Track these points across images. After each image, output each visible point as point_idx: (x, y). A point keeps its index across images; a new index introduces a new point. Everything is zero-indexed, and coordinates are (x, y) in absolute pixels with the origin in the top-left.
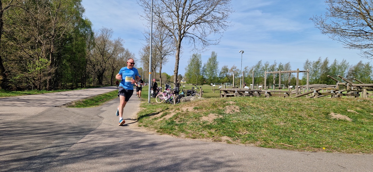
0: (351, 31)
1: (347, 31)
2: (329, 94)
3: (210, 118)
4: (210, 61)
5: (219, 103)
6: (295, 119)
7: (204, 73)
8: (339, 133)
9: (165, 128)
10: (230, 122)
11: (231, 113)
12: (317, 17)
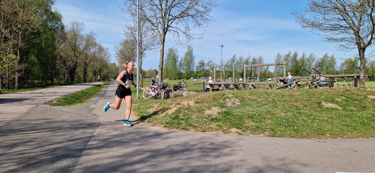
0: (328, 26)
1: (325, 25)
2: (306, 86)
3: (215, 111)
4: (186, 55)
5: (219, 97)
6: (292, 110)
7: (181, 67)
8: (336, 121)
9: (172, 123)
10: (234, 114)
11: (232, 106)
12: (297, 11)
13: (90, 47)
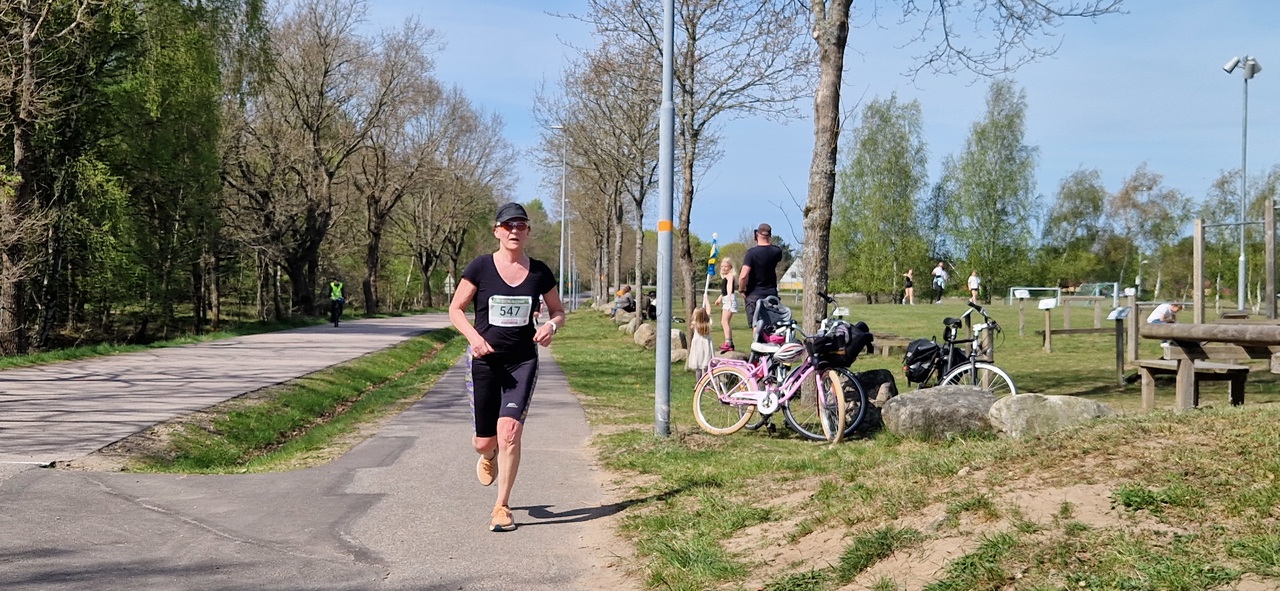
7: (943, 222)
13: (402, 111)
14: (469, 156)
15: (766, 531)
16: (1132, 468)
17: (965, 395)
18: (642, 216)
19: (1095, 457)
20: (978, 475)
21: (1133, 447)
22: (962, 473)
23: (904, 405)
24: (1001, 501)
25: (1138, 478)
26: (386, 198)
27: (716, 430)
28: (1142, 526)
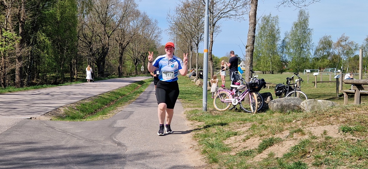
14: (148, 32)
15: (236, 138)
16: (345, 121)
17: (293, 100)
18: (198, 49)
19: (333, 117)
20: (298, 122)
21: (345, 114)
22: (293, 122)
23: (275, 103)
24: (306, 130)
25: (346, 123)
26: (124, 44)
27: (220, 110)
28: (348, 137)
